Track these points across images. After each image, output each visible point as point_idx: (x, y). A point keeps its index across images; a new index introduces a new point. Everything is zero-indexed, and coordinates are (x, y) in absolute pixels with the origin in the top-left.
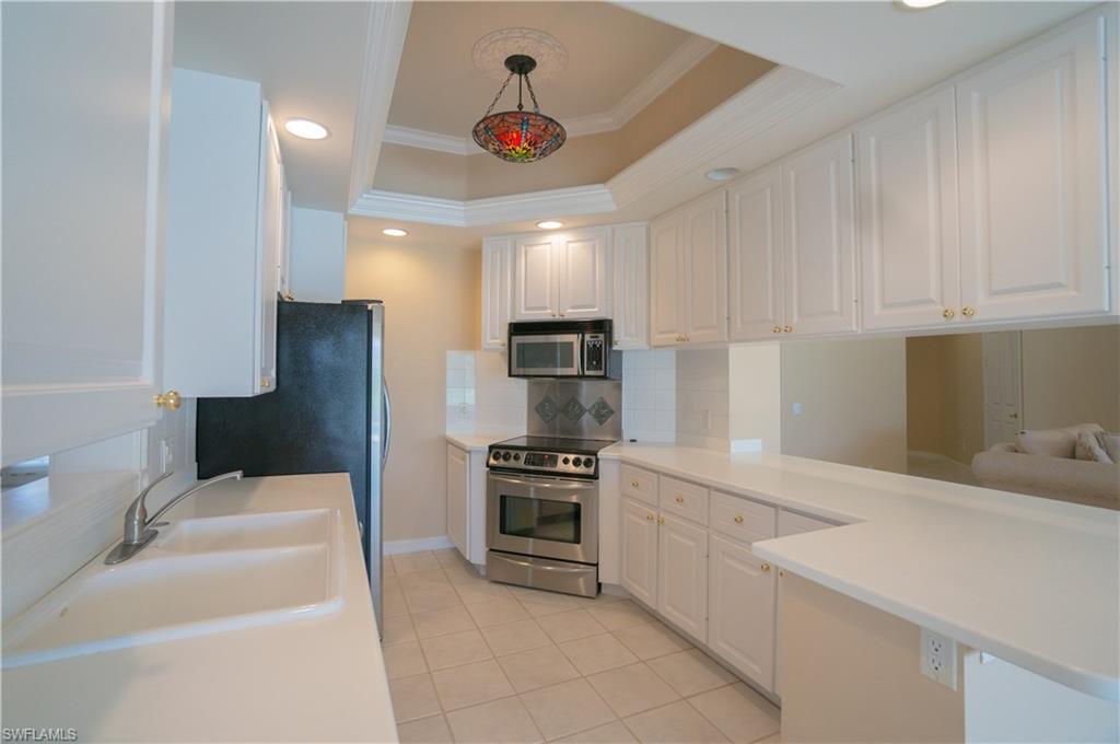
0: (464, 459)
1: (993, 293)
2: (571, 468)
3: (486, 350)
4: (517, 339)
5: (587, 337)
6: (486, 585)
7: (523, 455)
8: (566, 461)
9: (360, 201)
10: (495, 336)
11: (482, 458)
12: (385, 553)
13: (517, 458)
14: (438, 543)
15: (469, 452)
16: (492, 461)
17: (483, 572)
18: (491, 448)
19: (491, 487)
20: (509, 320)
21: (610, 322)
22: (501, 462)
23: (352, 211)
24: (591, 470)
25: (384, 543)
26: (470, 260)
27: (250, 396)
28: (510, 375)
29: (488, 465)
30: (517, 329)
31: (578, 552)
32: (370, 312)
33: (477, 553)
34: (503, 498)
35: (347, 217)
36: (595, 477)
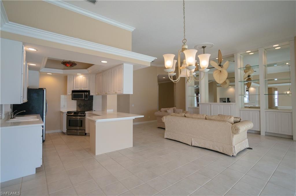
0: (63, 114)
1: (118, 91)
2: (81, 115)
3: (68, 95)
4: (73, 93)
5: (85, 93)
6: (66, 135)
7: (73, 113)
8: (80, 114)
9: (42, 69)
10: (69, 93)
11: (66, 114)
12: (46, 133)
13: (72, 113)
14: (59, 131)
15: (64, 113)
16: (68, 114)
17: (66, 134)
18: (68, 112)
19: (67, 118)
20: (72, 90)
21: (89, 91)
22: (69, 114)
23: (41, 71)
24: (84, 115)
25: (46, 131)
26: (65, 79)
27: (20, 104)
28: (72, 100)
29: (67, 115)
30: (73, 91)
31: (81, 128)
32: (44, 90)
33: (65, 130)
34: (69, 120)
35: (39, 72)
36: (85, 116)
